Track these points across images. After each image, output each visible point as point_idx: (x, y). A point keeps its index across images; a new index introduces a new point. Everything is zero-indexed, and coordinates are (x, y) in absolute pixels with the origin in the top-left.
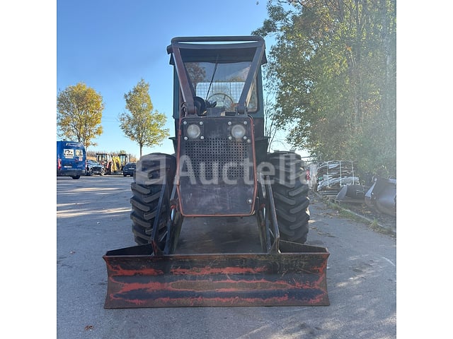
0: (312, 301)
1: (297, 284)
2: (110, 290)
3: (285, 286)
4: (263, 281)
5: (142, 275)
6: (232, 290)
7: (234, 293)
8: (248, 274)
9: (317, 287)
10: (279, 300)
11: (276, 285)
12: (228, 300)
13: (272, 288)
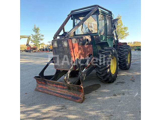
0: (77, 101)
1: (75, 94)
2: (37, 86)
3: (72, 94)
4: (67, 91)
5: (42, 84)
6: (59, 92)
7: (59, 93)
8: (63, 88)
9: (80, 97)
10: (69, 98)
11: (70, 93)
12: (57, 94)
13: (69, 94)
